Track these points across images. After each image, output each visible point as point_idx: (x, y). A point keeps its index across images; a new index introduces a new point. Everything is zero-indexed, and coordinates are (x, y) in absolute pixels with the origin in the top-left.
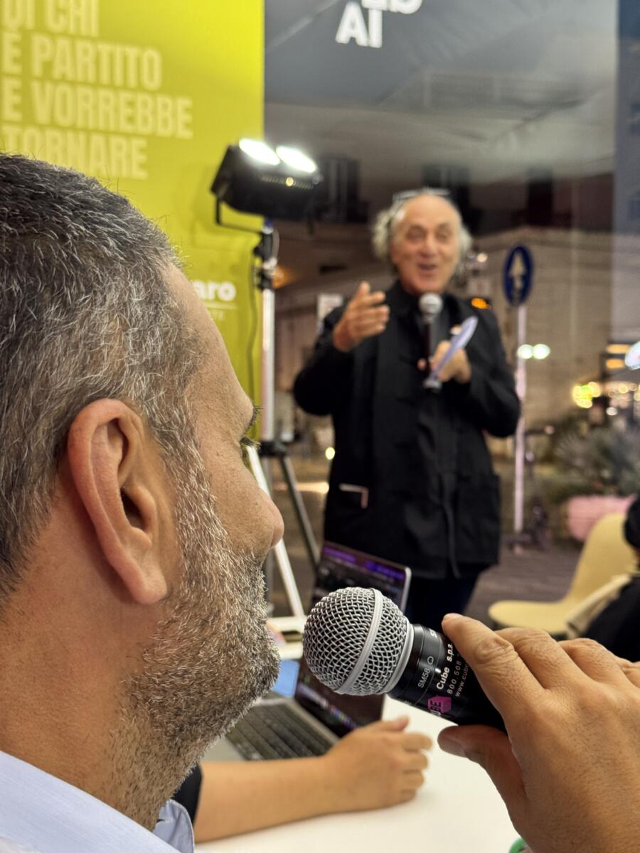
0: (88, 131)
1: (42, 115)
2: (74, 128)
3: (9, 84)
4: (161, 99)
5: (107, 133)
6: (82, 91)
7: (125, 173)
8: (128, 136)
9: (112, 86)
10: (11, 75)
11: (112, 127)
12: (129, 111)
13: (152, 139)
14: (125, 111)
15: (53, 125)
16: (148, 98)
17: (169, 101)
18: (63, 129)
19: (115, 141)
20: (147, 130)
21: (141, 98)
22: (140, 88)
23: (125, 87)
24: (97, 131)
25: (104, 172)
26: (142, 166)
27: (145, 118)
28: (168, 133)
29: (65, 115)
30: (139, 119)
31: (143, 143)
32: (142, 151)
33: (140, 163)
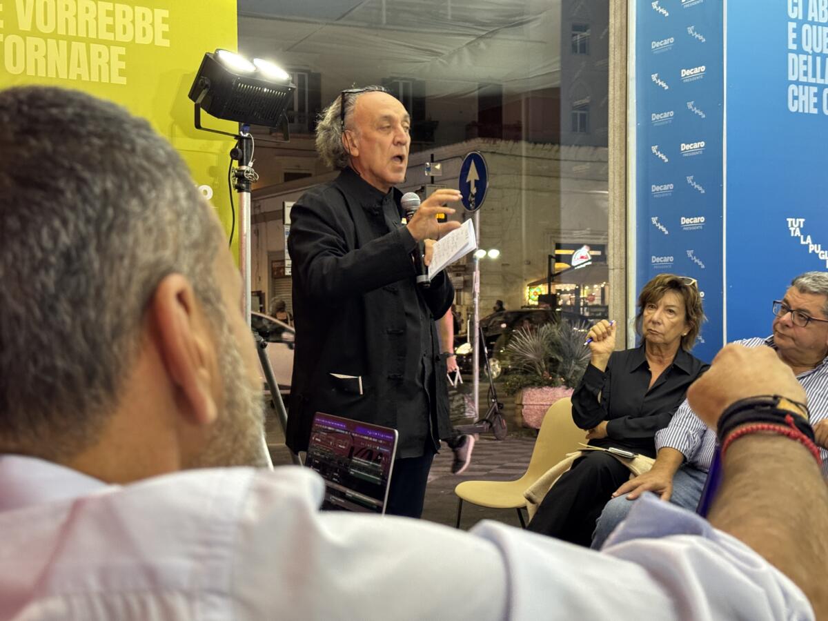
0: (70, 40)
1: (25, 25)
2: (54, 35)
4: (139, 10)
5: (88, 41)
7: (105, 79)
8: (108, 44)
11: (93, 35)
12: (110, 21)
13: (131, 46)
14: (105, 21)
15: (35, 32)
16: (128, 9)
17: (147, 11)
18: (46, 37)
19: (95, 48)
20: (127, 38)
21: (119, 7)
24: (78, 39)
25: (85, 78)
26: (122, 73)
27: (124, 27)
28: (147, 41)
29: (46, 23)
30: (119, 29)
31: (122, 51)
32: (121, 58)
33: (120, 70)
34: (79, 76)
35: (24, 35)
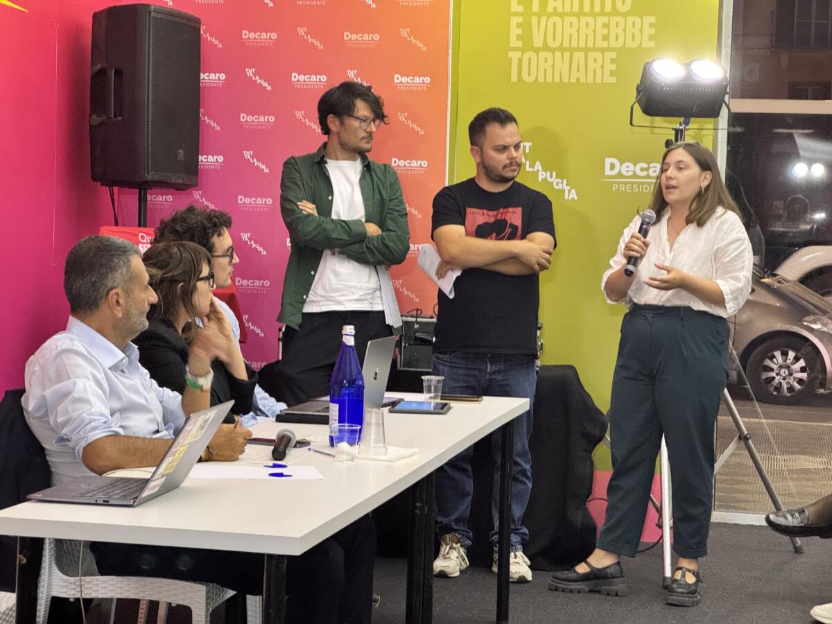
0: (572, 50)
1: (538, 43)
2: (561, 49)
3: (515, 20)
4: (630, 19)
5: (586, 50)
6: (568, 20)
7: (598, 80)
8: (602, 50)
9: (592, 13)
10: (516, 14)
11: (590, 45)
12: (605, 31)
13: (622, 51)
14: (601, 32)
15: (546, 47)
16: (621, 20)
17: (637, 20)
18: (553, 51)
19: (591, 55)
20: (619, 44)
21: (614, 19)
22: (615, 12)
23: (603, 13)
24: (578, 49)
25: (583, 80)
26: (612, 73)
27: (617, 35)
28: (635, 44)
29: (554, 39)
30: (612, 37)
31: (614, 55)
32: (613, 61)
33: (611, 71)
34: (578, 79)
35: (537, 51)
